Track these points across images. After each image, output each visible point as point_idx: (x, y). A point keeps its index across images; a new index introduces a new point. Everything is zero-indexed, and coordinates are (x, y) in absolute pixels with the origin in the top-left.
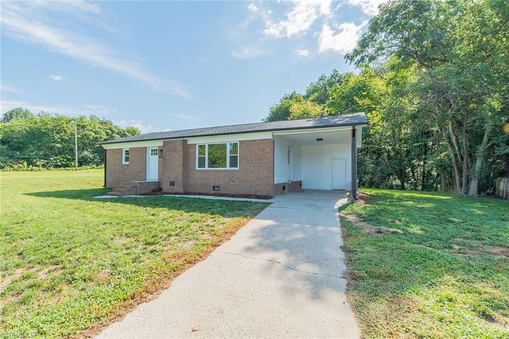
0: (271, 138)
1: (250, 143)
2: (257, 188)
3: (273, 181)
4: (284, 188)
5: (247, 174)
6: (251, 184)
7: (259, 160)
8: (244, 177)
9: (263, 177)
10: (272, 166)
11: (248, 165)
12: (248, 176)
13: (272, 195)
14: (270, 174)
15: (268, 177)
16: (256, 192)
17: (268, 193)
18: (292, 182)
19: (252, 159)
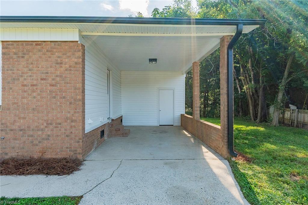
0: (77, 39)
1: (29, 47)
2: (45, 143)
3: (84, 129)
4: (103, 133)
5: (22, 115)
6: (32, 136)
7: (51, 85)
8: (15, 121)
9: (59, 121)
10: (79, 97)
11: (25, 95)
12: (24, 118)
13: (80, 157)
14: (77, 115)
15: (72, 121)
16: (43, 153)
17: (72, 153)
18: (112, 120)
19: (35, 82)
